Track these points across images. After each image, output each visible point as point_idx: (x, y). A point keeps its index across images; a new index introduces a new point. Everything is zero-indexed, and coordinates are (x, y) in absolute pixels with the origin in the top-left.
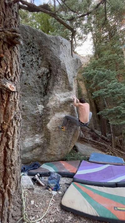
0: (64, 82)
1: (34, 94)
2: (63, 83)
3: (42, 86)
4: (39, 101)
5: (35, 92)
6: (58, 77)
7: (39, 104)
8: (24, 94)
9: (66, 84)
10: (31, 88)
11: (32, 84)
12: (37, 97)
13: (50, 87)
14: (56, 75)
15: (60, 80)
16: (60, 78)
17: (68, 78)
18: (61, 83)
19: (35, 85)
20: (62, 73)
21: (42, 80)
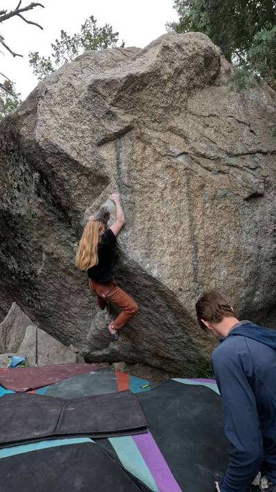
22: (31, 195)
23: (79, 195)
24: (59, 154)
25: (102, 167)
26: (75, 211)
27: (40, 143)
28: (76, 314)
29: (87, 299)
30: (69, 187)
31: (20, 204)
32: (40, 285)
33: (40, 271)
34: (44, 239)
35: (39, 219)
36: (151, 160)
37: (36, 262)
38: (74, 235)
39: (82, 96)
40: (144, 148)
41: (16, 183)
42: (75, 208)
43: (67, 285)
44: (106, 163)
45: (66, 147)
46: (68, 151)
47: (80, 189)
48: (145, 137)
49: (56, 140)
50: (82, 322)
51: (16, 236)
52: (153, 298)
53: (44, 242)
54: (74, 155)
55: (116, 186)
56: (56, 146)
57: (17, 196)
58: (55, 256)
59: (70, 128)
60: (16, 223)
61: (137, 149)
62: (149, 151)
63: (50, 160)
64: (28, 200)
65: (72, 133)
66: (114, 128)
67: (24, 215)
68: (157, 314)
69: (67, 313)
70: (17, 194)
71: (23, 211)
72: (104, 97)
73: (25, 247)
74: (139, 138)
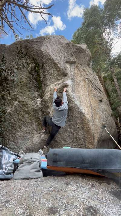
0: (55, 69)
1: (30, 90)
2: (54, 71)
3: (34, 80)
4: (37, 95)
6: (46, 67)
7: (37, 98)
8: (22, 91)
9: (58, 71)
10: (25, 84)
11: (25, 81)
12: (34, 92)
13: (42, 79)
14: (43, 66)
15: (49, 68)
16: (49, 67)
17: (56, 64)
18: (52, 72)
19: (28, 81)
20: (48, 61)
21: (33, 75)
22: (24, 73)
23: (51, 78)
24: (50, 59)
25: (65, 70)
26: (45, 85)
27: (43, 52)
28: (19, 136)
29: (32, 128)
30: (47, 74)
31: (15, 75)
32: (4, 118)
33: (9, 110)
34: (21, 94)
36: (80, 75)
37: (9, 105)
38: (39, 95)
39: (63, 45)
40: (78, 71)
41: (16, 66)
42: (45, 83)
43: (23, 119)
44: (68, 69)
45: (54, 58)
47: (52, 76)
48: (79, 68)
49: (51, 53)
50: (21, 141)
51: (3, 90)
53: (21, 96)
54: (56, 61)
55: (71, 78)
56: (50, 56)
57: (15, 72)
58: (25, 103)
59: (57, 52)
60: (7, 84)
61: (76, 70)
62: (79, 72)
63: (44, 60)
64: (21, 75)
65: (57, 54)
66: (72, 59)
67: (16, 81)
69: (14, 136)
70: (15, 71)
71: (15, 79)
72: (71, 49)
73: (6, 97)
74: (77, 67)
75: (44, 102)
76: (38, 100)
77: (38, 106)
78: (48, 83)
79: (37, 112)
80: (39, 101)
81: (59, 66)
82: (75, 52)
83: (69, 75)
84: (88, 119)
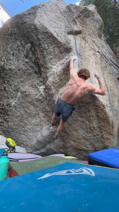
0: (55, 46)
1: (30, 77)
2: (53, 48)
3: (32, 65)
4: (38, 82)
5: (30, 74)
6: (43, 45)
7: (40, 86)
8: (22, 80)
9: (59, 47)
10: (24, 72)
11: (24, 68)
12: (35, 79)
13: (41, 62)
14: (40, 44)
15: (48, 46)
16: (47, 44)
17: (56, 38)
18: (52, 50)
19: (26, 67)
20: (44, 37)
21: (30, 58)
22: (21, 58)
23: (51, 58)
24: (47, 33)
26: (46, 68)
27: (37, 26)
28: (29, 129)
29: (40, 120)
30: (46, 53)
31: (12, 63)
32: (11, 112)
33: (14, 103)
34: (22, 84)
35: (23, 71)
36: (88, 49)
37: (12, 98)
38: (41, 82)
39: (62, 11)
40: (85, 43)
41: (12, 52)
42: (46, 66)
43: (29, 111)
44: (71, 42)
45: (52, 30)
46: (53, 32)
47: (52, 55)
48: (86, 39)
49: (47, 25)
50: (32, 134)
51: (4, 82)
52: (89, 111)
53: (22, 86)
54: (55, 35)
55: (76, 53)
56: (46, 29)
57: (11, 58)
58: (27, 93)
59: (55, 22)
60: (6, 74)
61: (82, 42)
62: (87, 45)
63: (40, 36)
64: (18, 61)
65: (55, 25)
67: (14, 69)
68: (87, 122)
69: (23, 129)
70: (12, 57)
71: (13, 67)
72: (73, 13)
73: (8, 89)
74: (84, 38)
75: (47, 89)
76: (40, 87)
77: (41, 94)
78: (49, 65)
79: (42, 102)
80: (42, 88)
81: (59, 40)
82: (79, 17)
83: (74, 49)
84: (104, 104)
